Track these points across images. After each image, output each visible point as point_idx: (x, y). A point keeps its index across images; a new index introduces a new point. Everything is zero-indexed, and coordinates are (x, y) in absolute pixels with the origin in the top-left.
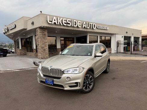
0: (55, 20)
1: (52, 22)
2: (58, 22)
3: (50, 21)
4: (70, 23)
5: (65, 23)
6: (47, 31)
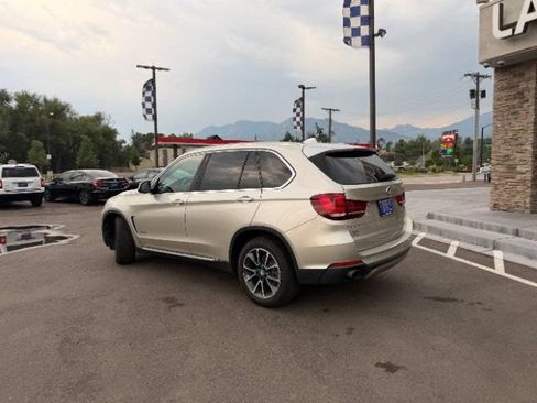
6: (532, 73)
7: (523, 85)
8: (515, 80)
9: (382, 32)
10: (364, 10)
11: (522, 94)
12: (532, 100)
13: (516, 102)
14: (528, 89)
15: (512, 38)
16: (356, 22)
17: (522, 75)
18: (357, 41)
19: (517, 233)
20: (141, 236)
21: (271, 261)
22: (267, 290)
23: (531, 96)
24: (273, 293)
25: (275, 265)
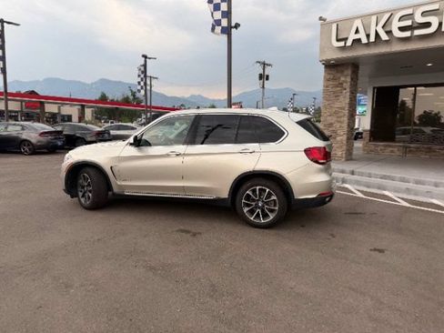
0: (357, 32)
1: (346, 39)
2: (368, 36)
3: (338, 40)
4: (434, 21)
5: (402, 29)
6: (349, 72)
7: (342, 79)
8: (339, 75)
9: (237, 26)
10: (224, 7)
11: (342, 84)
12: (348, 90)
13: (338, 89)
14: (346, 82)
15: (343, 48)
16: (218, 15)
17: (342, 72)
18: (218, 29)
19: (353, 173)
20: (123, 183)
21: (270, 194)
22: (265, 216)
23: (347, 85)
24: (272, 217)
25: (274, 198)
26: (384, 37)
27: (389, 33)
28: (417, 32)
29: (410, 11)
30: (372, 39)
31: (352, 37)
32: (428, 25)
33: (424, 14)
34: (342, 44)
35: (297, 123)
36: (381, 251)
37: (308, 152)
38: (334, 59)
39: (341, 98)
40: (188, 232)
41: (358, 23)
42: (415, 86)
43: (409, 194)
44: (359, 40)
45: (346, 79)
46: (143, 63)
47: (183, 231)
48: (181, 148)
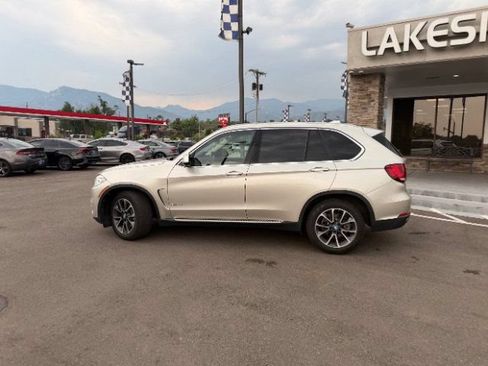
0: (389, 40)
1: (377, 48)
2: (401, 45)
3: (369, 49)
4: (471, 31)
5: (437, 38)
6: (377, 82)
7: (371, 89)
8: (366, 85)
10: (234, 9)
11: (370, 95)
12: (377, 101)
13: (366, 101)
14: (375, 93)
16: (227, 18)
17: (370, 82)
18: (229, 34)
20: (173, 208)
21: (347, 217)
22: (342, 240)
23: (376, 97)
24: (349, 242)
25: (352, 220)
26: (419, 46)
27: (424, 42)
28: (454, 42)
29: (445, 20)
30: (406, 48)
31: (384, 45)
32: (465, 35)
33: (461, 23)
34: (373, 53)
35: (374, 137)
36: (475, 273)
37: (388, 168)
38: (362, 69)
39: (370, 110)
40: (260, 261)
41: (390, 31)
42: (437, 98)
43: (459, 210)
44: (392, 49)
45: (374, 89)
46: (129, 69)
47: (254, 261)
48: (242, 168)
